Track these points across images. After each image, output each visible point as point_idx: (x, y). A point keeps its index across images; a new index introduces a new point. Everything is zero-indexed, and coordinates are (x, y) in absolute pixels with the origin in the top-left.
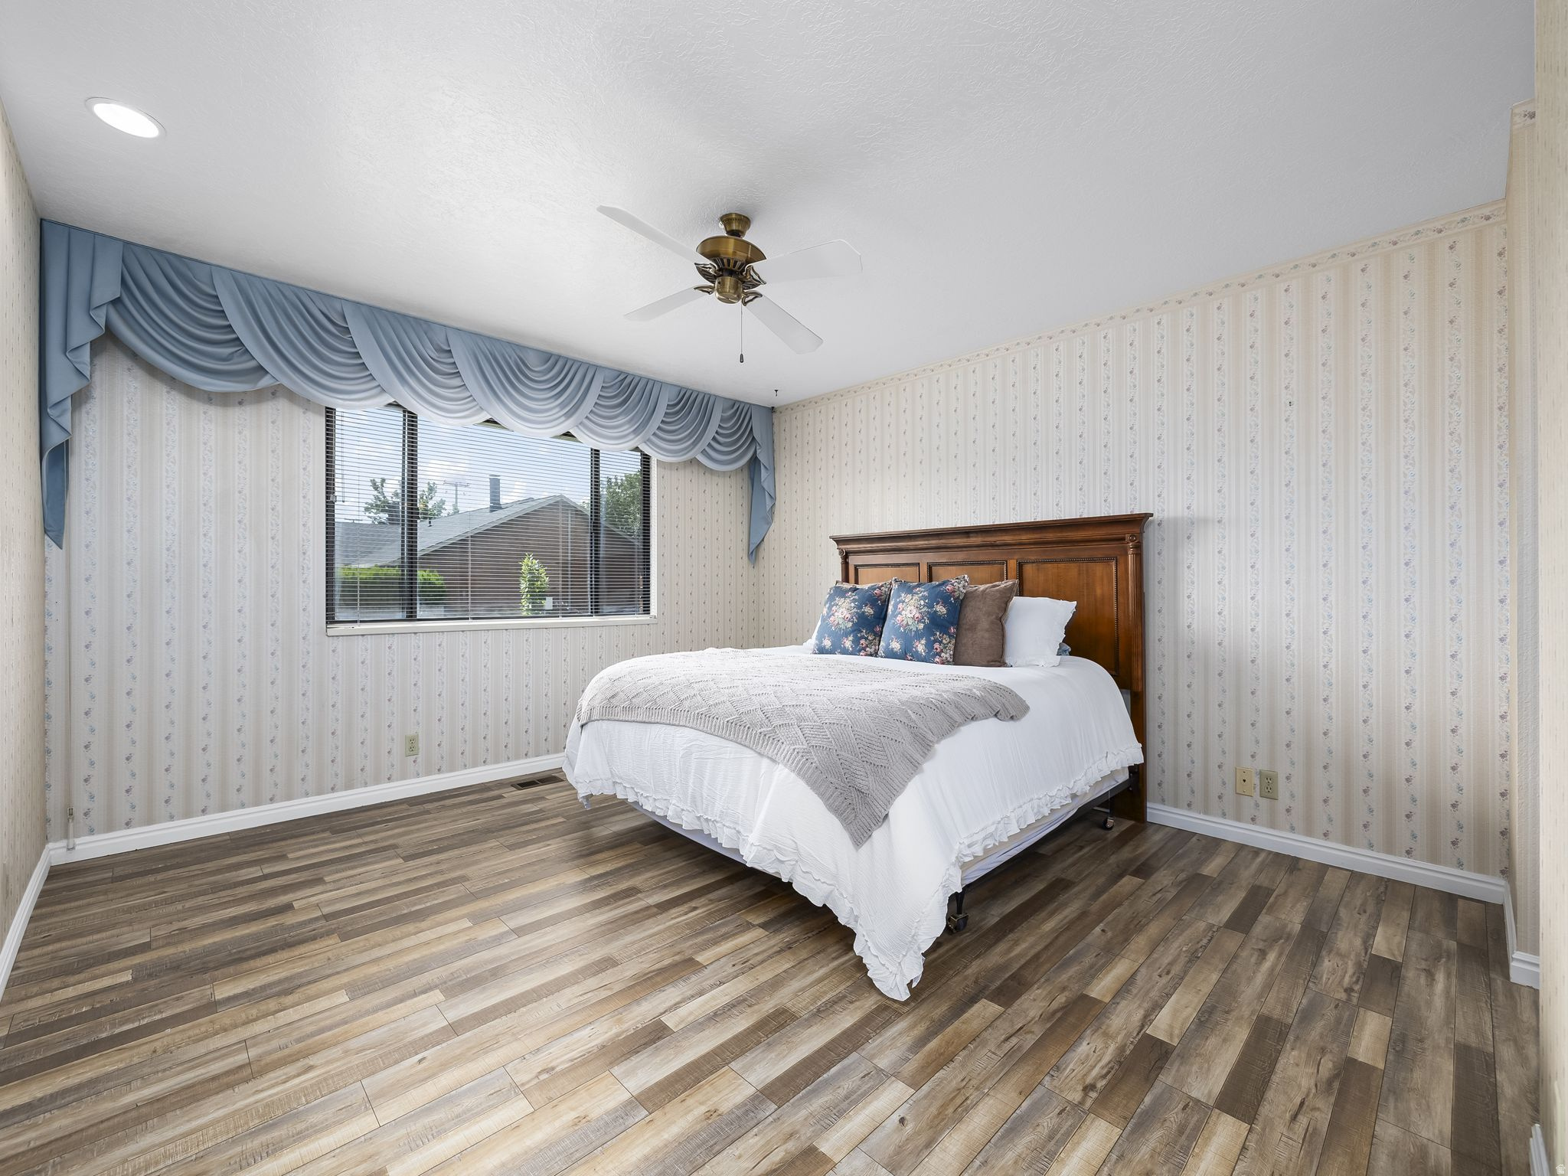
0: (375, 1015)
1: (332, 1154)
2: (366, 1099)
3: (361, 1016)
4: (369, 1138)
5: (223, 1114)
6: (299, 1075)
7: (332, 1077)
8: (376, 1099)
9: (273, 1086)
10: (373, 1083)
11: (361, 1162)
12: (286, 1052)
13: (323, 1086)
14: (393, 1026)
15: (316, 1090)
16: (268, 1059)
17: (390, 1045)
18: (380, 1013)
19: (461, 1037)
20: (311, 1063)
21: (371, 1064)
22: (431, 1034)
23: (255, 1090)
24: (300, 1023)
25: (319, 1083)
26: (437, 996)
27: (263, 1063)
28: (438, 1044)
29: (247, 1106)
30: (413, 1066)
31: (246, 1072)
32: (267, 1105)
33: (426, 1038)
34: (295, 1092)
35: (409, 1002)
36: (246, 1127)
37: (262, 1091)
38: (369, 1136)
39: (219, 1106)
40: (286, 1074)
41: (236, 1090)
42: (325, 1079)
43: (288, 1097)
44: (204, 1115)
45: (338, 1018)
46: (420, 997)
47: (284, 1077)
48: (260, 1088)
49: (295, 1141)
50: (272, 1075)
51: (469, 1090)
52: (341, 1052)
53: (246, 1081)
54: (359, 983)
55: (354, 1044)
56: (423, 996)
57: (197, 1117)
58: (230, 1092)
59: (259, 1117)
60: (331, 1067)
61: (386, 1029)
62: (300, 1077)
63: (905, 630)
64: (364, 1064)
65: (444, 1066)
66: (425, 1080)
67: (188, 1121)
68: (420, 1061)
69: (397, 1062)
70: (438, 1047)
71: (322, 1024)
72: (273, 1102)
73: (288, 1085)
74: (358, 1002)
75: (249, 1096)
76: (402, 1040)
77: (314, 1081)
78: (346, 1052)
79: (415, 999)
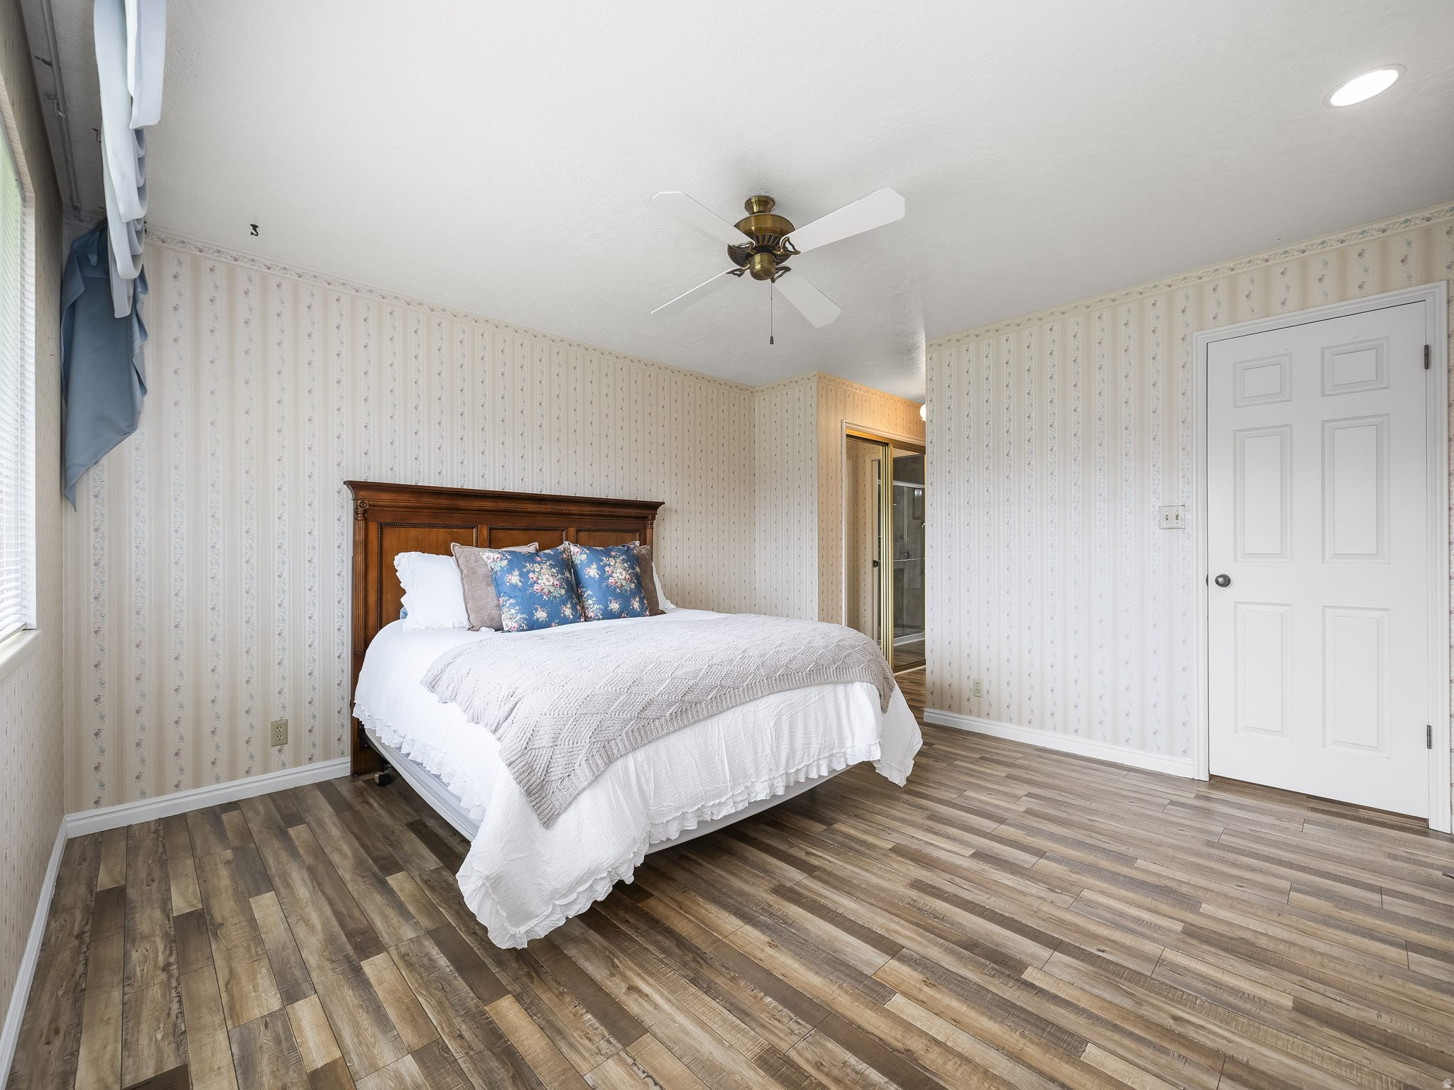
0: (1087, 1007)
1: (1203, 960)
2: (1158, 965)
3: (1098, 1018)
4: (1177, 949)
5: (1264, 1049)
6: (1189, 1022)
7: (1166, 997)
8: (1152, 960)
9: (1214, 1033)
10: (1146, 969)
11: (1191, 944)
12: (1183, 1052)
13: (1178, 997)
14: (1087, 987)
15: (1185, 1000)
16: (1203, 1061)
17: (1107, 978)
18: (1082, 1005)
19: (1062, 938)
20: (1171, 1021)
21: (1132, 980)
22: (1074, 957)
23: (1230, 1045)
24: (1149, 1067)
25: (1180, 1002)
26: (1029, 975)
27: (1210, 1062)
28: (1079, 948)
29: (1243, 1037)
30: (1111, 953)
31: (1229, 1067)
32: (1227, 1023)
33: (1081, 958)
34: (1200, 1012)
35: (1053, 990)
36: (1251, 1023)
37: (1225, 1038)
38: (1175, 949)
39: (1266, 1059)
40: (1197, 1032)
41: (1245, 1059)
42: (1172, 1000)
43: (1207, 1014)
44: (1281, 1063)
45: (1116, 1037)
46: (1040, 985)
47: (1200, 1031)
48: (1224, 1042)
49: (1222, 985)
50: (1209, 1043)
51: (1099, 918)
52: (1143, 1007)
53: (1232, 1059)
54: (1062, 1050)
55: (1128, 1003)
56: (1036, 983)
57: (1287, 1066)
58: (1252, 1063)
59: (1237, 1021)
60: (1161, 1004)
61: (1095, 991)
62: (1189, 1019)
63: (621, 591)
64: (1137, 984)
65: (1095, 937)
66: (1114, 941)
67: (1298, 1071)
68: (1103, 951)
69: (1117, 964)
70: (1082, 947)
71: (1133, 1045)
72: (1221, 1021)
73: (1201, 1023)
74: (1084, 1032)
75: (1236, 1043)
76: (1095, 972)
77: (1181, 1007)
78: (1139, 1003)
79: (1045, 987)
